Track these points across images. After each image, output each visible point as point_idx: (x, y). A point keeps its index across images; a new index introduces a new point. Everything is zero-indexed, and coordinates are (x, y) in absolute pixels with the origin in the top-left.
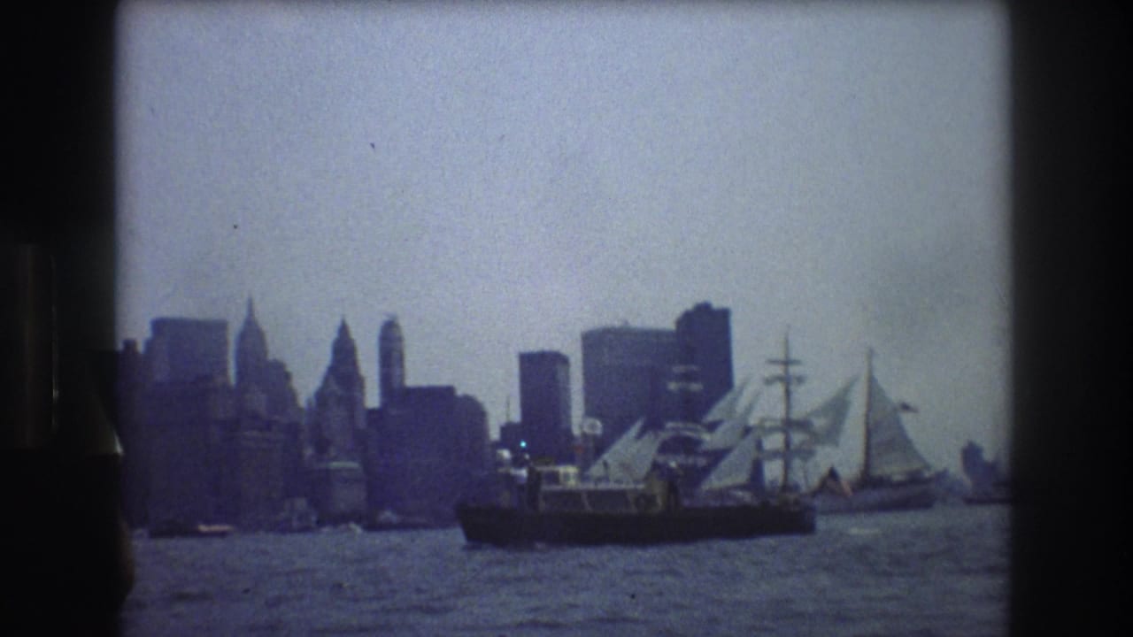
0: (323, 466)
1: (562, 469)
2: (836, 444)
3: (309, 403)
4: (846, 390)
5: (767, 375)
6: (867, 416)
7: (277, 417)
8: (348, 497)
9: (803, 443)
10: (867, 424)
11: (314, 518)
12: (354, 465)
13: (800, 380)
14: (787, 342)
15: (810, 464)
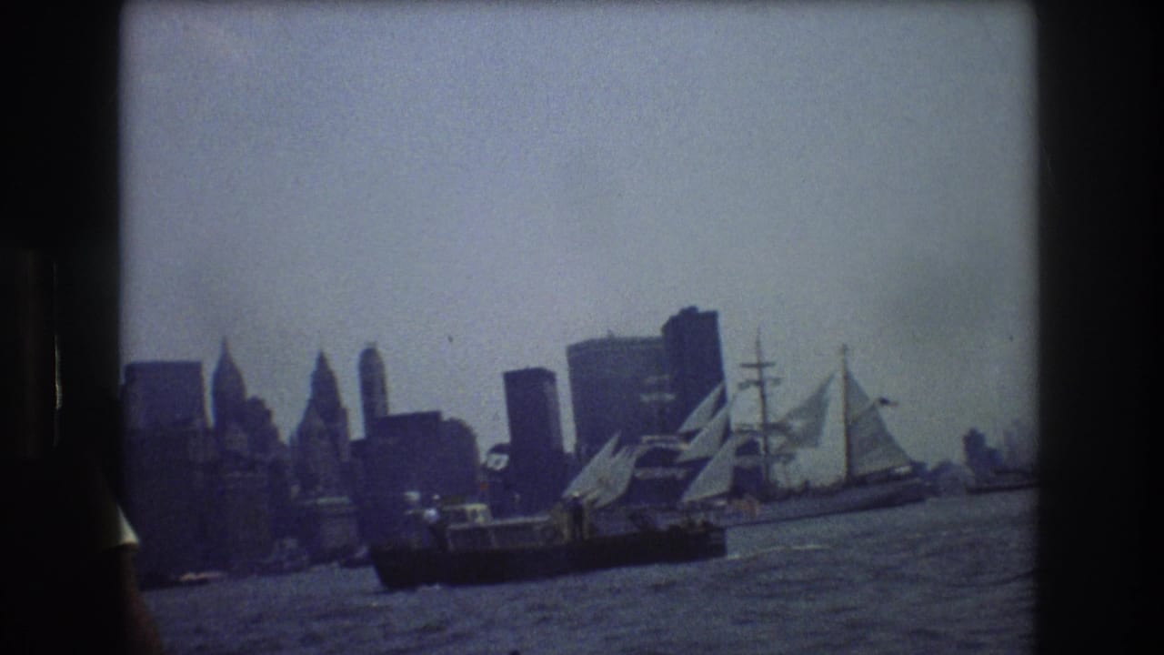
0: (308, 503)
1: (470, 507)
2: (816, 445)
3: (292, 439)
4: (822, 390)
5: (741, 380)
6: (846, 414)
7: (258, 456)
8: (335, 534)
9: (782, 447)
10: (846, 421)
11: (305, 558)
12: (345, 499)
13: (777, 381)
14: (758, 343)
15: (792, 466)
